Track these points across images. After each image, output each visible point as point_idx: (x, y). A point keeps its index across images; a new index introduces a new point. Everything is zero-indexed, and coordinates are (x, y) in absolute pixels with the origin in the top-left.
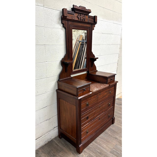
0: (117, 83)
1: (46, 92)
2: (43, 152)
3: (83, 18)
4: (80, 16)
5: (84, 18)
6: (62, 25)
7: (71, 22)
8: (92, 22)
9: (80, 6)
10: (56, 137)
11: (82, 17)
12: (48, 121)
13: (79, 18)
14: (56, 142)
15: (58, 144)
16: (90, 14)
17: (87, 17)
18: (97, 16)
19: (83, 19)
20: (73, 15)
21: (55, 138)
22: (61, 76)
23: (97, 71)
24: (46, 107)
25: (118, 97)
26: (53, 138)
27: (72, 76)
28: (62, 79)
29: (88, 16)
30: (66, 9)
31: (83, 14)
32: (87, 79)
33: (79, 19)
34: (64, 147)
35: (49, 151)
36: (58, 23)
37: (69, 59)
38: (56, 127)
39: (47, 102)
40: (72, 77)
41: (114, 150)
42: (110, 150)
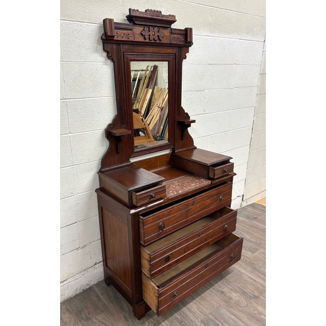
0: (234, 177)
1: (72, 195)
2: (68, 310)
3: (156, 35)
4: (149, 31)
5: (158, 36)
6: (105, 54)
7: (126, 47)
8: (180, 43)
9: (146, 11)
10: (99, 282)
11: (153, 33)
12: (80, 250)
13: (147, 37)
14: (98, 292)
15: (101, 297)
16: (173, 26)
17: (166, 32)
18: (191, 29)
19: (156, 38)
20: (129, 31)
21: (98, 284)
22: (106, 161)
23: (196, 148)
24: (74, 223)
25: (253, 202)
26: (92, 283)
27: (132, 160)
28: (107, 169)
29: (169, 30)
30: (111, 20)
31: (156, 26)
32: (170, 166)
33: (145, 39)
34: (112, 305)
35: (80, 309)
36: (96, 51)
37: (125, 125)
38: (99, 263)
39: (75, 214)
40: (133, 163)
41: (211, 317)
42: (202, 317)
